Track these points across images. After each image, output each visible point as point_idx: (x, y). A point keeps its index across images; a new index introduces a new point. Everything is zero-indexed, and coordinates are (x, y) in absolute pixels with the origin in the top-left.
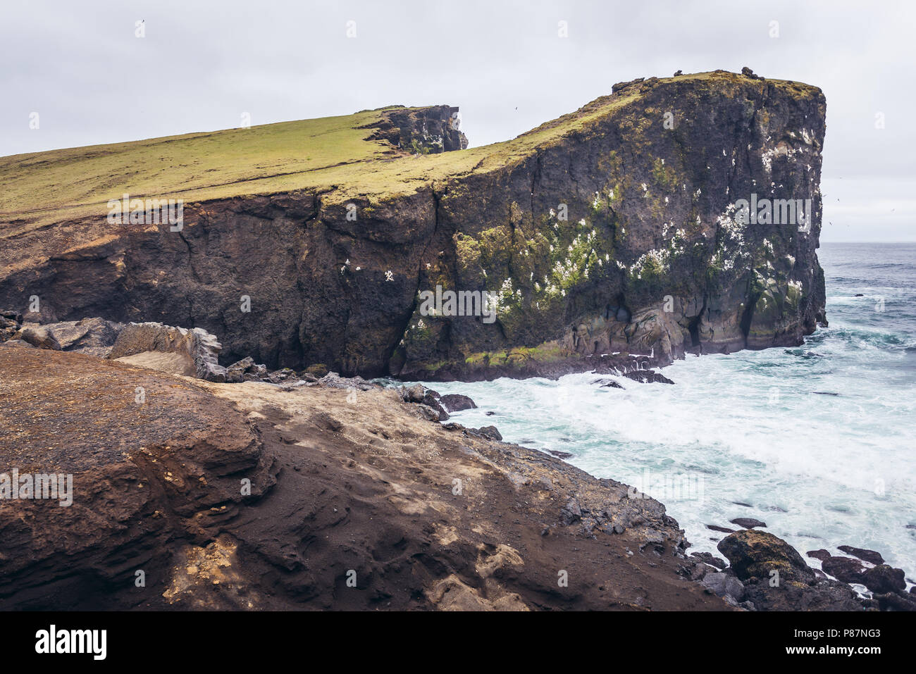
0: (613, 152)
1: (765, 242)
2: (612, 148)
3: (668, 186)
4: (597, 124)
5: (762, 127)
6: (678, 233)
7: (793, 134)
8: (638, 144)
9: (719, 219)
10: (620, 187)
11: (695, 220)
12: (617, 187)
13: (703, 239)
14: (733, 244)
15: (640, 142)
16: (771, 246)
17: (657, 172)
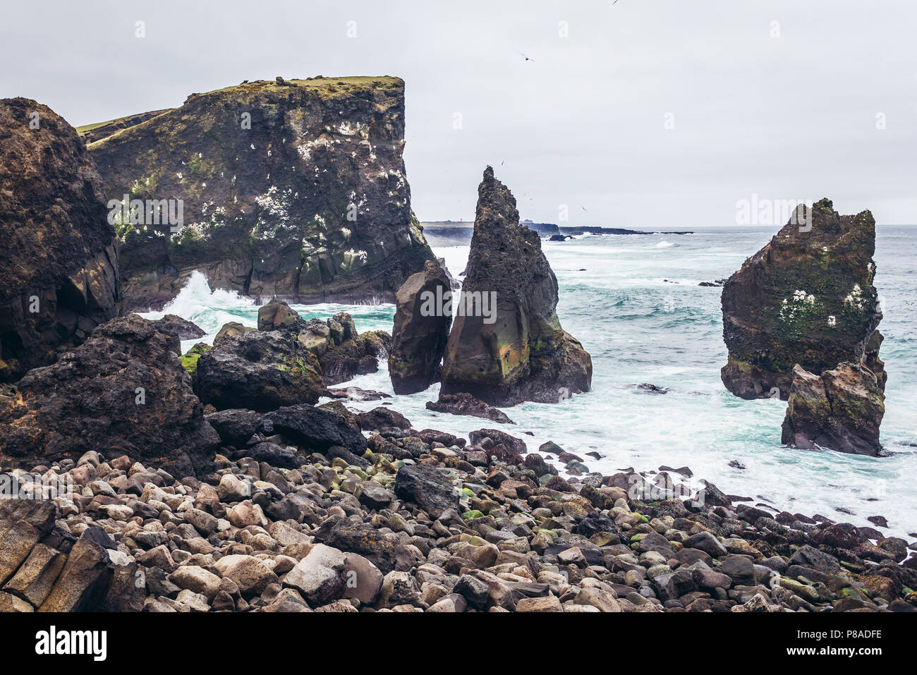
0: (151, 151)
1: (317, 217)
2: (151, 148)
3: (205, 174)
4: (134, 131)
5: (292, 124)
6: (218, 209)
7: (328, 128)
8: (172, 144)
9: (257, 198)
10: (155, 176)
11: (233, 200)
12: (152, 176)
13: (242, 214)
14: (274, 219)
15: (174, 142)
16: (322, 220)
17: (193, 164)
